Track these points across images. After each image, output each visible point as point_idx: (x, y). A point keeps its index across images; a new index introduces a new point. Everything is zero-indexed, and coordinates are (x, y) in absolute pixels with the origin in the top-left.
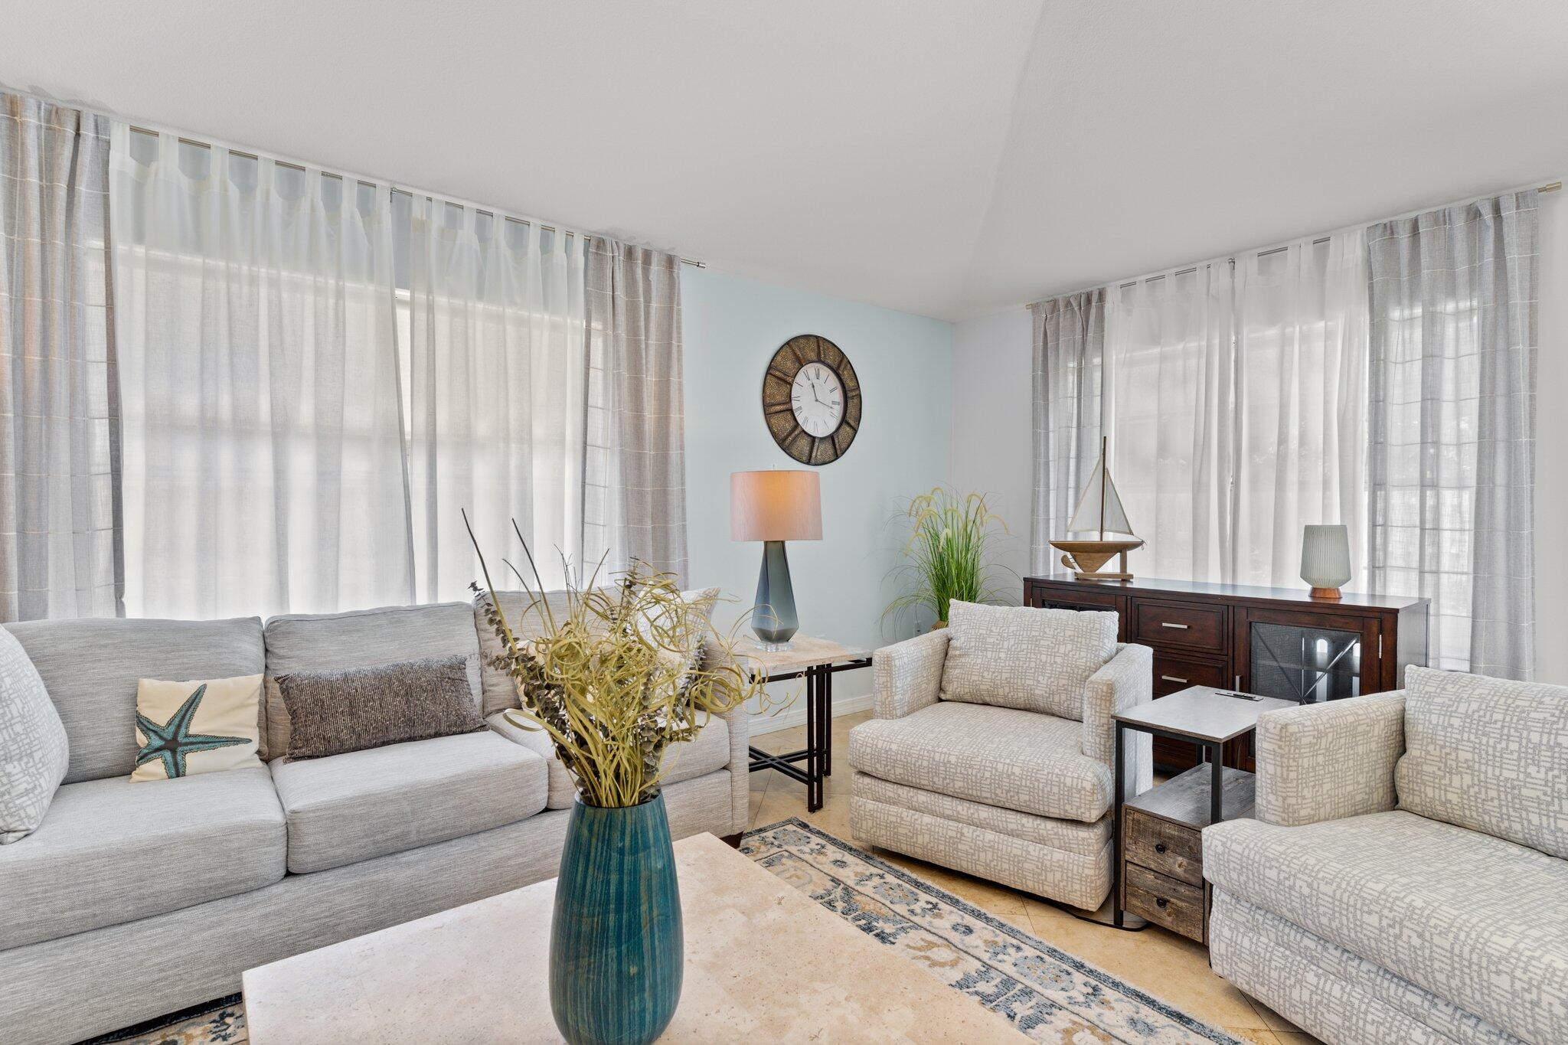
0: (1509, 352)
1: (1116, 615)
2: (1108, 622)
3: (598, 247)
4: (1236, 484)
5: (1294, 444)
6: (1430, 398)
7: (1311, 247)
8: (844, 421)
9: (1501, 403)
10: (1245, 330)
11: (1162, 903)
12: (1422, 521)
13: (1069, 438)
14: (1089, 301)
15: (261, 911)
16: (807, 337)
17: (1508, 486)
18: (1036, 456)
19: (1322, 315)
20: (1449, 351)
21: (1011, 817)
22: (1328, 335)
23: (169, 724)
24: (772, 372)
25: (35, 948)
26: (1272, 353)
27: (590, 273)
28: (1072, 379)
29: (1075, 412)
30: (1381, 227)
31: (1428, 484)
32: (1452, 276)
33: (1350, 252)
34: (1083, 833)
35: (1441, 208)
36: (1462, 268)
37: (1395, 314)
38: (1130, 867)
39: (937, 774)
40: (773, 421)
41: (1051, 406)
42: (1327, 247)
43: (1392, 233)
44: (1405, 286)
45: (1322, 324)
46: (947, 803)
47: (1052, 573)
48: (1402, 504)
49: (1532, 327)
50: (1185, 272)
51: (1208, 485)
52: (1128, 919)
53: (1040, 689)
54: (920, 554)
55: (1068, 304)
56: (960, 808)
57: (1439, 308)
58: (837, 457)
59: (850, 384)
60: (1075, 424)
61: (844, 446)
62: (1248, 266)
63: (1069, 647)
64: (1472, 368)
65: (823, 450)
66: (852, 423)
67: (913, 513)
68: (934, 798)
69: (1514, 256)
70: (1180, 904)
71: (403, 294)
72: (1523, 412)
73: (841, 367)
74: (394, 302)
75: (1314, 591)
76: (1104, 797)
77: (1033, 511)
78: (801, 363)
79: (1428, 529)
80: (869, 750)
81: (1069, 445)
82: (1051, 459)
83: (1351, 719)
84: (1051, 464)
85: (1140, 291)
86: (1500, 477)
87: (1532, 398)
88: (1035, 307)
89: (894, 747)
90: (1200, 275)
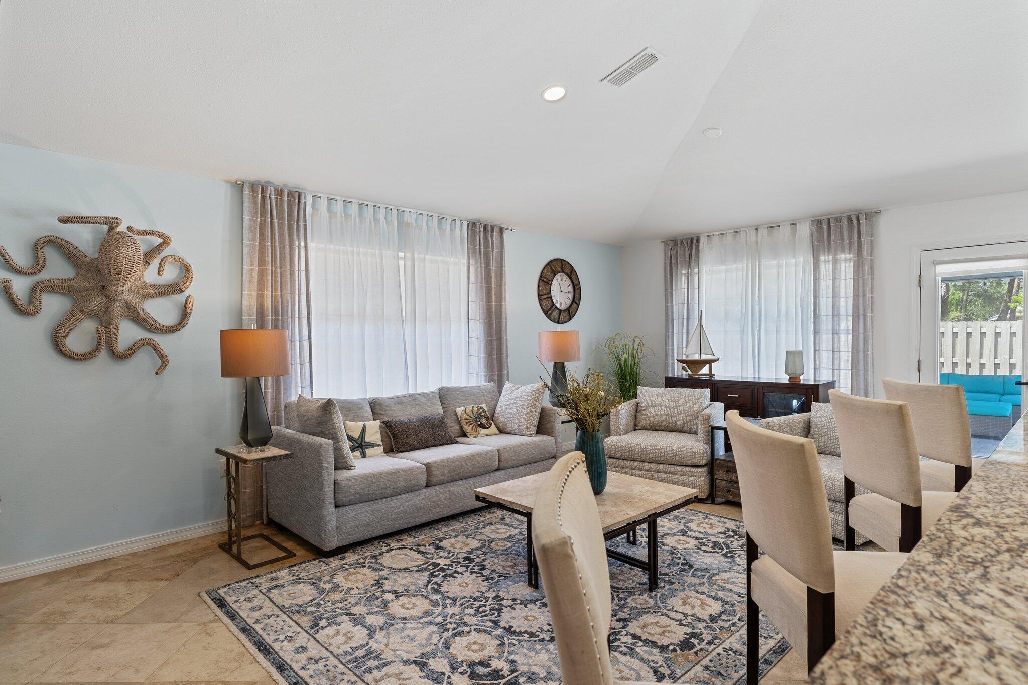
0: (864, 279)
1: (709, 390)
2: (706, 393)
3: (472, 227)
4: (760, 330)
5: (783, 313)
6: (835, 296)
7: (789, 226)
8: (573, 301)
9: (861, 298)
10: (763, 261)
11: (729, 491)
12: (833, 348)
13: (683, 308)
14: (692, 242)
15: (420, 497)
16: (556, 260)
17: (864, 333)
18: (667, 317)
19: (794, 257)
20: (843, 277)
21: (672, 467)
22: (796, 265)
23: (359, 438)
24: (542, 278)
25: (367, 503)
26: (774, 271)
27: (469, 239)
28: (684, 279)
29: (686, 295)
30: (816, 221)
31: (835, 332)
32: (843, 244)
33: (805, 230)
34: (700, 470)
35: (838, 215)
36: (847, 242)
37: (822, 258)
38: (717, 481)
39: (643, 454)
40: (542, 303)
41: (674, 292)
42: (796, 227)
43: (821, 224)
44: (826, 247)
45: (794, 260)
46: (646, 465)
47: (676, 375)
48: (825, 339)
49: (872, 268)
50: (736, 233)
51: (748, 331)
52: (718, 500)
53: (679, 421)
54: (610, 365)
55: (682, 243)
56: (652, 466)
57: (838, 257)
58: (570, 319)
59: (576, 282)
60: (686, 302)
61: (573, 313)
62: (763, 232)
63: (691, 404)
64: (851, 282)
65: (564, 316)
66: (577, 302)
67: (607, 346)
68: (641, 464)
69: (864, 239)
70: (735, 490)
71: (401, 255)
72: (869, 303)
73: (572, 274)
74: (398, 258)
75: (790, 379)
76: (707, 456)
77: (666, 344)
78: (554, 273)
79: (835, 351)
80: (613, 447)
81: (683, 312)
82: (674, 318)
83: (791, 421)
84: (675, 321)
85: (716, 239)
86: (861, 330)
87: (872, 297)
88: (665, 243)
89: (624, 445)
90: (743, 234)
